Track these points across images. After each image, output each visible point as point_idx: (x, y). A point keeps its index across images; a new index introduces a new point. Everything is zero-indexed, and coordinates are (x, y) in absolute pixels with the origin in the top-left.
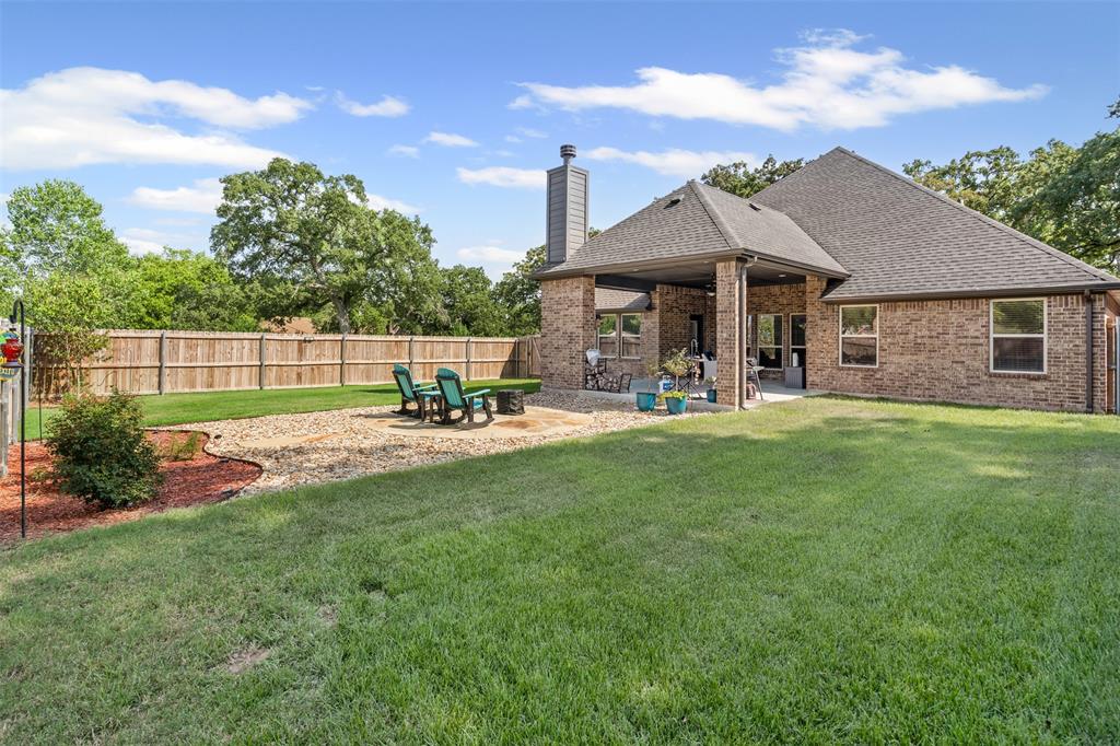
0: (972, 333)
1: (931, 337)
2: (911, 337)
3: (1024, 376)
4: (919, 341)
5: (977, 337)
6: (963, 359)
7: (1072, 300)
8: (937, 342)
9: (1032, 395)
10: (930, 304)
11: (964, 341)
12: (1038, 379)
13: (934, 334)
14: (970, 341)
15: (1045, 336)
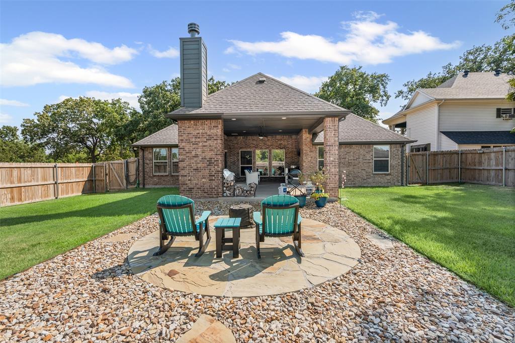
0: (368, 158)
1: (354, 160)
2: (347, 160)
3: (384, 174)
4: (350, 161)
5: (370, 160)
6: (365, 168)
7: (398, 146)
8: (356, 162)
9: (386, 181)
10: (354, 146)
11: (365, 161)
12: (388, 175)
13: (355, 158)
14: (367, 161)
15: (389, 159)
